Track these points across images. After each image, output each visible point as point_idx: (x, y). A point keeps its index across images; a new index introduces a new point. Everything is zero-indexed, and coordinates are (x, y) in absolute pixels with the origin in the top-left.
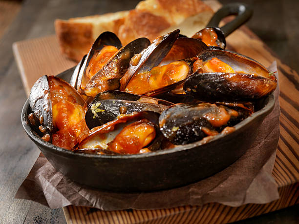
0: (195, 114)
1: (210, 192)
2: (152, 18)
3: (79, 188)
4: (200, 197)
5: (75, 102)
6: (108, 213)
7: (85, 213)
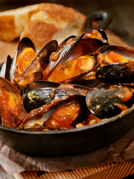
0: (110, 94)
1: (125, 150)
2: (45, 25)
3: (25, 156)
4: (118, 154)
5: (8, 91)
6: (54, 174)
7: (36, 175)
